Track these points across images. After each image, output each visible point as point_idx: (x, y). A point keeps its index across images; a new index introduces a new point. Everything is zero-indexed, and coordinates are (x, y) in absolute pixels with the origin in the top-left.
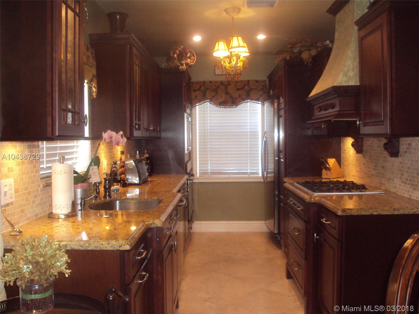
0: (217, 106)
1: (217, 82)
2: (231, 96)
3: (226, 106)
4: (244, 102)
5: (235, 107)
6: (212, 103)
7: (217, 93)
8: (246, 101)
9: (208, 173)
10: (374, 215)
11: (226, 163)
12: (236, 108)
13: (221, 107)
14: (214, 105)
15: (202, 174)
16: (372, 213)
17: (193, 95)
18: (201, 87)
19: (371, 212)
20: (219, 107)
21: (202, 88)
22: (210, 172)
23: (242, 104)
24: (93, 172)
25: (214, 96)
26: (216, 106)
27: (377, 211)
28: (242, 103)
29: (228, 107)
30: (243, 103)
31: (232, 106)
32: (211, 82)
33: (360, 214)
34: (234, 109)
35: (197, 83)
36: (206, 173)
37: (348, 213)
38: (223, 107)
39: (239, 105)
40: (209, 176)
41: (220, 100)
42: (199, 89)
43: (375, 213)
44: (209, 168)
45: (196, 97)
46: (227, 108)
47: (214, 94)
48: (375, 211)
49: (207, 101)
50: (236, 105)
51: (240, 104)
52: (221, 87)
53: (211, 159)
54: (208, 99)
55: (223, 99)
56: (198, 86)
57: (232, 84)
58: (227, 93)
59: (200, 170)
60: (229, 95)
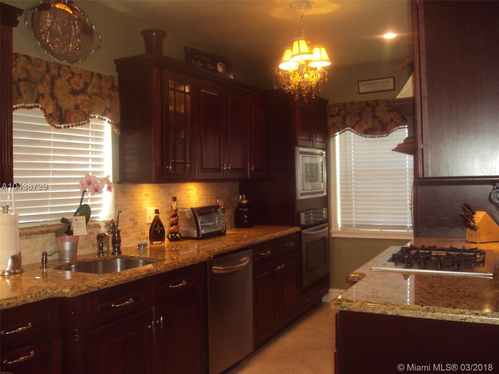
0: (362, 136)
1: (361, 103)
2: (380, 121)
3: (373, 135)
4: (398, 128)
5: (386, 136)
6: (355, 132)
7: (361, 118)
8: (401, 127)
9: (352, 225)
10: (388, 315)
11: (377, 213)
12: (388, 136)
13: (368, 136)
14: (358, 134)
15: (346, 226)
16: (385, 312)
17: (330, 121)
18: (340, 111)
19: (383, 310)
20: (364, 136)
21: (342, 112)
22: (355, 224)
23: (396, 131)
24: (76, 224)
25: (357, 123)
26: (360, 135)
27: (393, 309)
28: (394, 130)
29: (377, 136)
30: (396, 129)
31: (382, 134)
32: (352, 103)
33: (364, 311)
34: (385, 138)
35: (335, 106)
36: (351, 226)
37: (344, 307)
38: (370, 136)
39: (391, 132)
40: (354, 230)
41: (365, 127)
42: (338, 114)
43: (390, 313)
44: (355, 219)
45: (334, 124)
46: (375, 137)
47: (357, 119)
48: (390, 310)
49: (347, 128)
50: (387, 133)
51: (393, 131)
52: (366, 109)
53: (356, 207)
54: (348, 126)
55: (370, 125)
56: (337, 110)
57: (382, 105)
58: (375, 117)
59: (342, 221)
60: (378, 119)
